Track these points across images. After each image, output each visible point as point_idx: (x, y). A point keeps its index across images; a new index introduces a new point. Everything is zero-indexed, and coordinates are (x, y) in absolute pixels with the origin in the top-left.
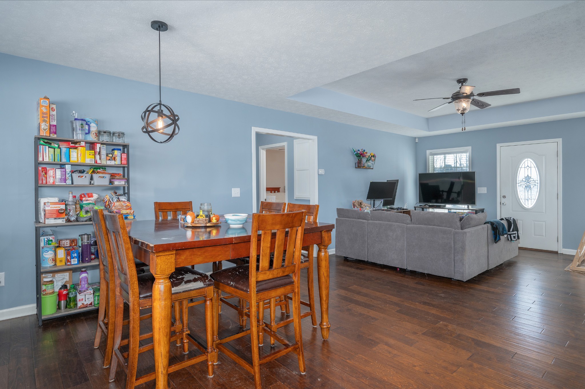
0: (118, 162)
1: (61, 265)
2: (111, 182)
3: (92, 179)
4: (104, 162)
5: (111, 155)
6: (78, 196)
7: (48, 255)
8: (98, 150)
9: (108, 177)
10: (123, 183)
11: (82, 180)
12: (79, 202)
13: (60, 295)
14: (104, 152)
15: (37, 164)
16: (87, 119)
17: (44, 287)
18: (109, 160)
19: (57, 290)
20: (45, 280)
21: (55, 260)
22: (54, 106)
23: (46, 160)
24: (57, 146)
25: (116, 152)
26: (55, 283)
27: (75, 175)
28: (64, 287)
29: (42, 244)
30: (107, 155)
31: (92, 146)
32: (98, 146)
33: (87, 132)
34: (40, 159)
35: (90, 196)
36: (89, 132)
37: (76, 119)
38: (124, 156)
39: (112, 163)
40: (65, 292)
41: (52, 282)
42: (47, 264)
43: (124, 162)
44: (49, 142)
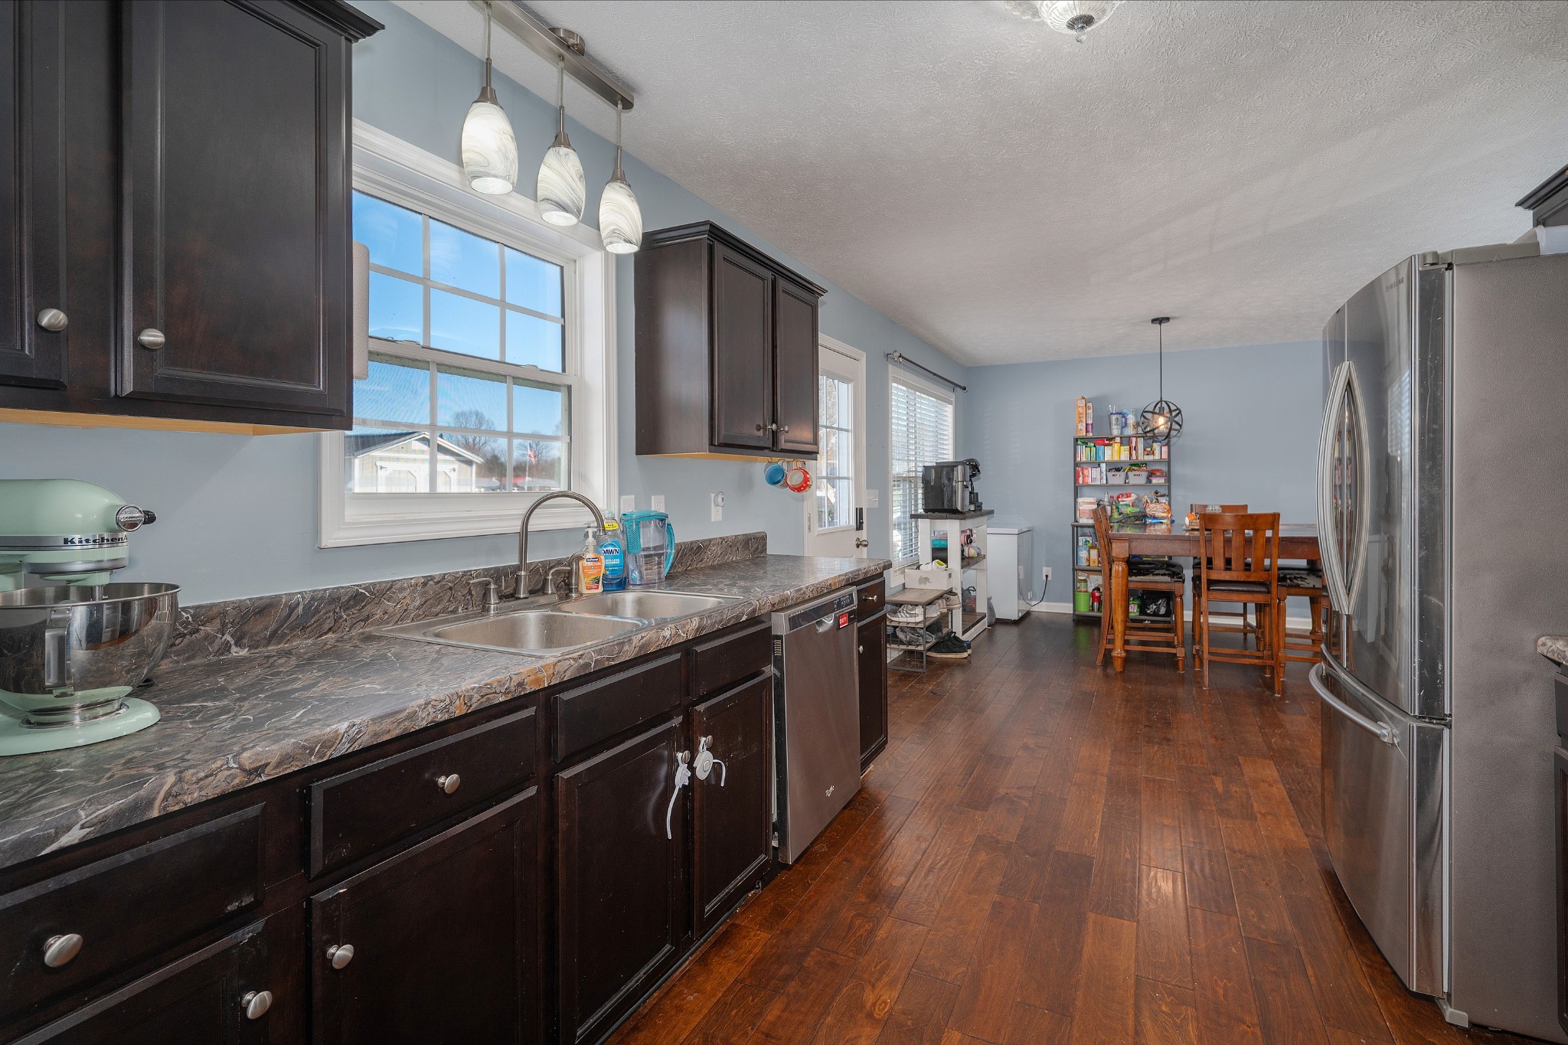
0: (1157, 457)
1: (1094, 565)
2: (1149, 480)
3: (1127, 477)
4: (1142, 457)
5: (1149, 449)
6: (1115, 496)
7: (1083, 554)
8: (1134, 445)
9: (1144, 474)
10: (1162, 481)
11: (1118, 479)
12: (1114, 503)
13: (1093, 595)
14: (1141, 447)
15: (1076, 465)
16: (1125, 411)
17: (1078, 585)
18: (1148, 454)
19: (1090, 590)
20: (1080, 578)
21: (1088, 560)
22: (1090, 405)
23: (1084, 459)
24: (1092, 445)
25: (1156, 446)
26: (1089, 583)
27: (1110, 474)
28: (1098, 589)
29: (1080, 544)
30: (1144, 450)
31: (1125, 440)
32: (1134, 440)
33: (1124, 425)
34: (1078, 459)
35: (1128, 496)
36: (1126, 425)
37: (1112, 414)
38: (1165, 449)
39: (1151, 458)
40: (1097, 594)
41: (1085, 581)
42: (1083, 563)
43: (1165, 456)
44: (1085, 441)
